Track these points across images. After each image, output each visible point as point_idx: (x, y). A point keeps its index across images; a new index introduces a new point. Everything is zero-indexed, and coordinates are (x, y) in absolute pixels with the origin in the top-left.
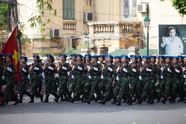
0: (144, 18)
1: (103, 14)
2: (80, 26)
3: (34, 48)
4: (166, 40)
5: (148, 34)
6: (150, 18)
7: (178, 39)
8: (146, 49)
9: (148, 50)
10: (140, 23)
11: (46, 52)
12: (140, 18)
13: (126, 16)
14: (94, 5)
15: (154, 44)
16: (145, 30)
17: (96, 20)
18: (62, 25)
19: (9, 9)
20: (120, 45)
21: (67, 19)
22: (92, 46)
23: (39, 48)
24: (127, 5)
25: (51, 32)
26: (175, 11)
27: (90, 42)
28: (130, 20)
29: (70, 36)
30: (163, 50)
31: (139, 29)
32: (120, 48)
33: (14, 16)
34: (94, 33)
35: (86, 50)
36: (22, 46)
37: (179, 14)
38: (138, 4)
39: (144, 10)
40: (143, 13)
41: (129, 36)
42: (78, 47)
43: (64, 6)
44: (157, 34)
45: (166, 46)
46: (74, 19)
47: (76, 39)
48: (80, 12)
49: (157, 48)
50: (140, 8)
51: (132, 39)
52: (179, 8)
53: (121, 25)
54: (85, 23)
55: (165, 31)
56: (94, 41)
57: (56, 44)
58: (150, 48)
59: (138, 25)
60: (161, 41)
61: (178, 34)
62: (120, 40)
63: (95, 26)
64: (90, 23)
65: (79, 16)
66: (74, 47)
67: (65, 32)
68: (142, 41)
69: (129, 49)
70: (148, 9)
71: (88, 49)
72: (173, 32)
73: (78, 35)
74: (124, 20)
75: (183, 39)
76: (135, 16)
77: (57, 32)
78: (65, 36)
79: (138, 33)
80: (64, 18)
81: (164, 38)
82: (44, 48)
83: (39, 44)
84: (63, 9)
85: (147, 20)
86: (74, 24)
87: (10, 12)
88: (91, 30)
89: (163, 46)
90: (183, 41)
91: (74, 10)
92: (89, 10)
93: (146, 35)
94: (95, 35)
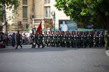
0: (53, 17)
1: (38, 16)
2: (29, 20)
3: (12, 28)
4: (61, 25)
5: (55, 23)
6: (56, 17)
7: (66, 25)
8: (54, 28)
9: (55, 29)
10: (52, 19)
11: (16, 30)
12: (52, 17)
13: (47, 17)
14: (35, 12)
15: (57, 27)
16: (54, 22)
17: (35, 18)
18: (22, 20)
19: (3, 14)
20: (44, 27)
21: (24, 17)
22: (34, 27)
23: (14, 28)
24: (47, 12)
25: (18, 22)
26: (65, 15)
27: (33, 26)
28: (48, 18)
29: (25, 24)
30: (60, 29)
31: (51, 21)
32: (44, 28)
33: (4, 16)
34: (35, 22)
35: (32, 29)
36: (8, 28)
37: (66, 16)
38: (51, 12)
39: (53, 14)
40: (53, 15)
41: (48, 24)
42: (29, 28)
43: (23, 13)
44: (58, 23)
45: (61, 27)
46: (27, 17)
47: (28, 25)
48: (29, 15)
49: (58, 28)
50: (52, 13)
51: (49, 25)
52: (66, 14)
53: (44, 20)
54: (31, 19)
55: (61, 22)
56: (34, 26)
57: (20, 27)
58: (56, 28)
59: (51, 20)
60: (59, 26)
61: (66, 23)
62: (44, 25)
63: (35, 20)
64: (33, 19)
65: (29, 16)
66: (27, 28)
67: (23, 22)
68: (53, 26)
69: (48, 29)
70: (54, 14)
71: (32, 28)
72: (64, 22)
73: (28, 23)
74: (46, 18)
75: (68, 25)
76: (50, 16)
77: (20, 22)
78: (24, 24)
79: (51, 23)
80: (23, 17)
81: (60, 25)
82: (15, 28)
83: (14, 27)
84: (23, 14)
85: (54, 18)
86: (27, 19)
87: (3, 15)
88: (33, 22)
89: (60, 27)
90: (67, 26)
91: (27, 14)
92: (33, 14)
93: (54, 23)
94: (35, 23)
